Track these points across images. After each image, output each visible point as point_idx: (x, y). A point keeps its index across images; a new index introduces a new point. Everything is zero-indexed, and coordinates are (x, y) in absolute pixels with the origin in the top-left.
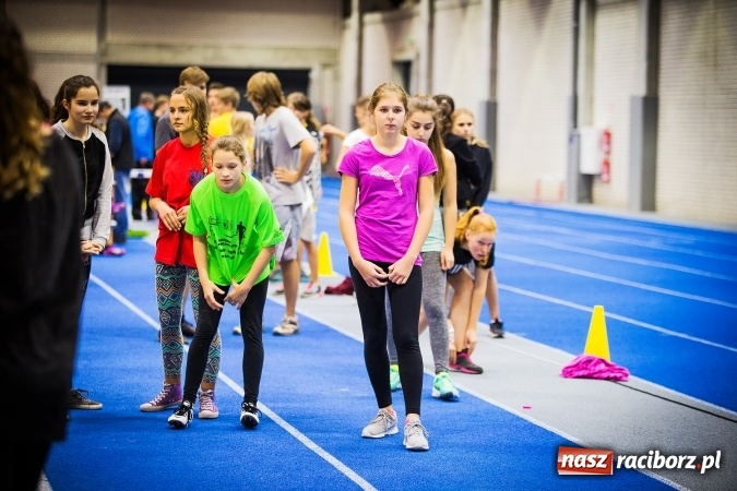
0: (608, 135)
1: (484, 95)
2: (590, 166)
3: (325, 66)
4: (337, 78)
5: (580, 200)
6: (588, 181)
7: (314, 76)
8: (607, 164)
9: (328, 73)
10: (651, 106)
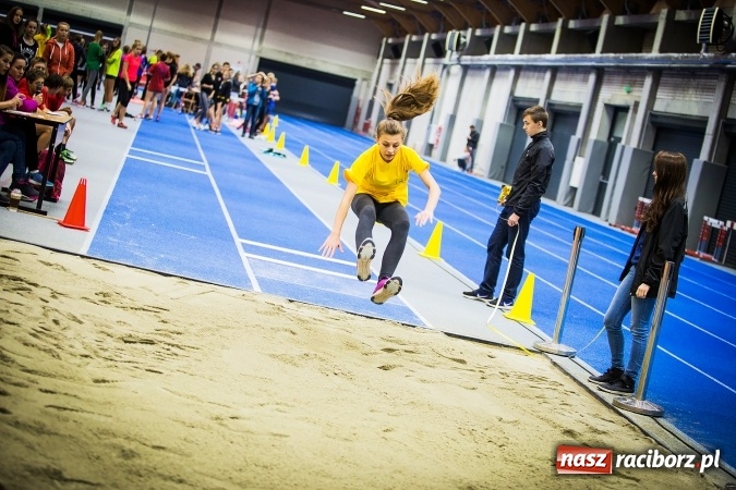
0: (440, 129)
2: (431, 141)
3: (364, 80)
4: (368, 86)
5: (426, 154)
6: (431, 147)
7: (358, 83)
8: (437, 141)
9: (365, 83)
10: (453, 119)
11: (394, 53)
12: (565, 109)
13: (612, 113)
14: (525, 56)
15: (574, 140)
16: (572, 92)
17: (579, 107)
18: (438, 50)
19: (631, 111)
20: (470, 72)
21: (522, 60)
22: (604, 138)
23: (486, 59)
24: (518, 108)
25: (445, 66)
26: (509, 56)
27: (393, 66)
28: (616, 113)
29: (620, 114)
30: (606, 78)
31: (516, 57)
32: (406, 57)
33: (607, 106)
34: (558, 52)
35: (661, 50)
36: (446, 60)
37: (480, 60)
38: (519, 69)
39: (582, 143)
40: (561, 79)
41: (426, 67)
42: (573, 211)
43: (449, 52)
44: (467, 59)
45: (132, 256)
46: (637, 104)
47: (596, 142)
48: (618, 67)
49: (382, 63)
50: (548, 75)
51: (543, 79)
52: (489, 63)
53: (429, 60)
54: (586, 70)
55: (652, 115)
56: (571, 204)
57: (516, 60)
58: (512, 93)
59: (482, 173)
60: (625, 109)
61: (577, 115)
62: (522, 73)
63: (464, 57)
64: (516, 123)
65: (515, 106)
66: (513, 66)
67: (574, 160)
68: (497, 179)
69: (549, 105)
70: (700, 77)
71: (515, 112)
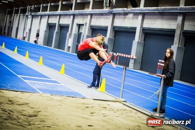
0: (27, 33)
1: (17, 27)
3: (2, 20)
5: (23, 40)
8: (26, 36)
10: (30, 30)
11: (11, 13)
12: (64, 25)
13: (78, 26)
14: (51, 12)
15: (68, 34)
16: (65, 21)
18: (24, 11)
19: (84, 25)
20: (34, 17)
21: (50, 13)
22: (77, 33)
23: (39, 13)
24: (50, 27)
25: (27, 16)
26: (46, 12)
27: (11, 16)
29: (81, 26)
30: (76, 17)
31: (48, 12)
32: (14, 14)
33: (77, 24)
34: (60, 11)
35: (92, 9)
36: (27, 14)
37: (37, 14)
39: (70, 34)
40: (62, 18)
41: (21, 16)
43: (27, 12)
44: (33, 14)
46: (86, 23)
47: (75, 34)
48: (80, 14)
50: (58, 17)
51: (57, 18)
53: (21, 14)
54: (70, 15)
55: (91, 26)
56: (69, 51)
57: (48, 13)
58: (48, 22)
59: (41, 44)
60: (83, 25)
62: (50, 17)
64: (49, 30)
65: (49, 25)
66: (47, 15)
67: (69, 39)
68: (45, 45)
69: (59, 25)
70: (104, 15)
71: (49, 27)
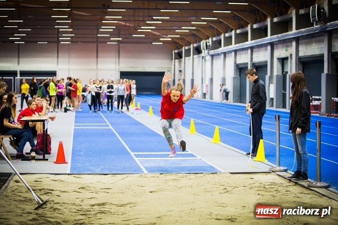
0: (207, 85)
1: (191, 78)
2: (204, 92)
3: (168, 71)
5: (203, 98)
6: (205, 94)
8: (207, 91)
10: (212, 80)
11: (179, 56)
12: (260, 64)
13: (281, 61)
14: (237, 45)
15: (267, 77)
16: (262, 56)
17: (267, 62)
18: (198, 51)
19: (289, 59)
20: (214, 57)
21: (237, 47)
22: (280, 73)
23: (220, 50)
24: (241, 70)
25: (203, 57)
26: (230, 47)
27: (180, 62)
28: (283, 61)
29: (285, 61)
30: (275, 46)
31: (234, 46)
32: (185, 57)
33: (278, 59)
34: (251, 40)
35: (297, 29)
36: (203, 55)
37: (218, 51)
38: (236, 51)
39: (271, 77)
40: (256, 52)
41: (195, 59)
42: (274, 109)
43: (203, 51)
44: (212, 52)
45: (89, 170)
46: (291, 55)
47: (277, 76)
48: (279, 41)
49: (175, 62)
50: (249, 51)
51: (248, 53)
52: (222, 52)
53: (195, 56)
54: (265, 45)
55: (299, 58)
56: (272, 106)
57: (234, 48)
58: (235, 62)
60: (287, 58)
61: (266, 66)
62: (238, 53)
63: (211, 51)
64: (240, 76)
65: (238, 68)
66: (233, 51)
67: (269, 86)
68: (237, 102)
69: (253, 64)
70: (316, 37)
71: (238, 71)
